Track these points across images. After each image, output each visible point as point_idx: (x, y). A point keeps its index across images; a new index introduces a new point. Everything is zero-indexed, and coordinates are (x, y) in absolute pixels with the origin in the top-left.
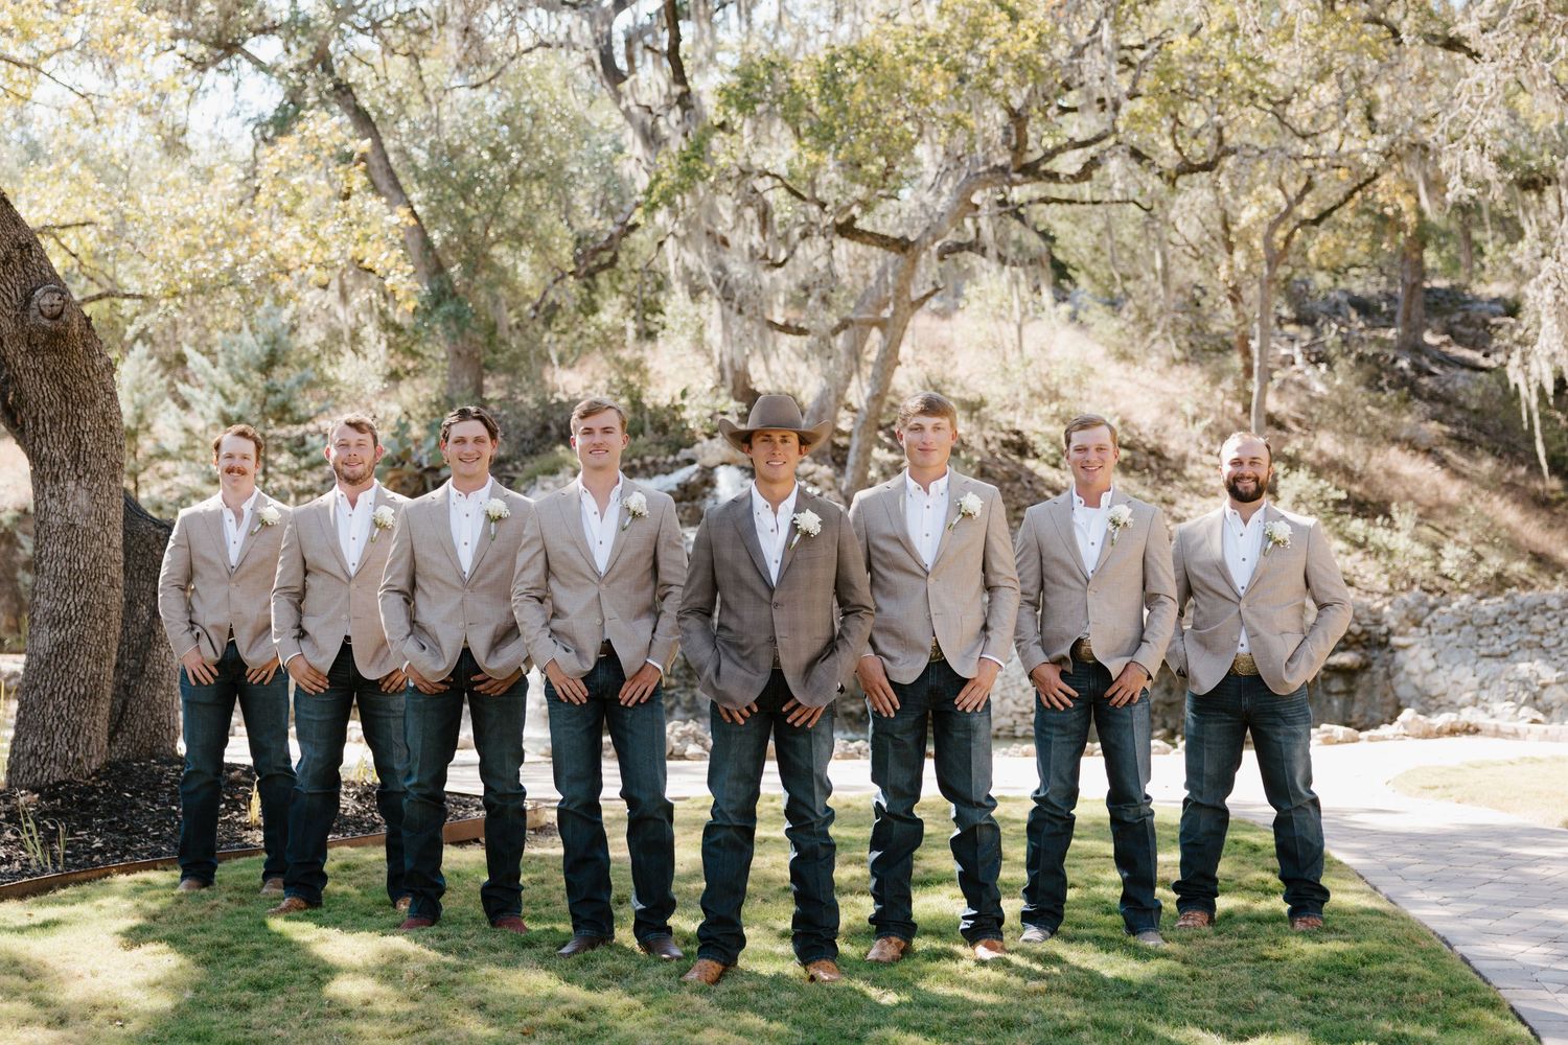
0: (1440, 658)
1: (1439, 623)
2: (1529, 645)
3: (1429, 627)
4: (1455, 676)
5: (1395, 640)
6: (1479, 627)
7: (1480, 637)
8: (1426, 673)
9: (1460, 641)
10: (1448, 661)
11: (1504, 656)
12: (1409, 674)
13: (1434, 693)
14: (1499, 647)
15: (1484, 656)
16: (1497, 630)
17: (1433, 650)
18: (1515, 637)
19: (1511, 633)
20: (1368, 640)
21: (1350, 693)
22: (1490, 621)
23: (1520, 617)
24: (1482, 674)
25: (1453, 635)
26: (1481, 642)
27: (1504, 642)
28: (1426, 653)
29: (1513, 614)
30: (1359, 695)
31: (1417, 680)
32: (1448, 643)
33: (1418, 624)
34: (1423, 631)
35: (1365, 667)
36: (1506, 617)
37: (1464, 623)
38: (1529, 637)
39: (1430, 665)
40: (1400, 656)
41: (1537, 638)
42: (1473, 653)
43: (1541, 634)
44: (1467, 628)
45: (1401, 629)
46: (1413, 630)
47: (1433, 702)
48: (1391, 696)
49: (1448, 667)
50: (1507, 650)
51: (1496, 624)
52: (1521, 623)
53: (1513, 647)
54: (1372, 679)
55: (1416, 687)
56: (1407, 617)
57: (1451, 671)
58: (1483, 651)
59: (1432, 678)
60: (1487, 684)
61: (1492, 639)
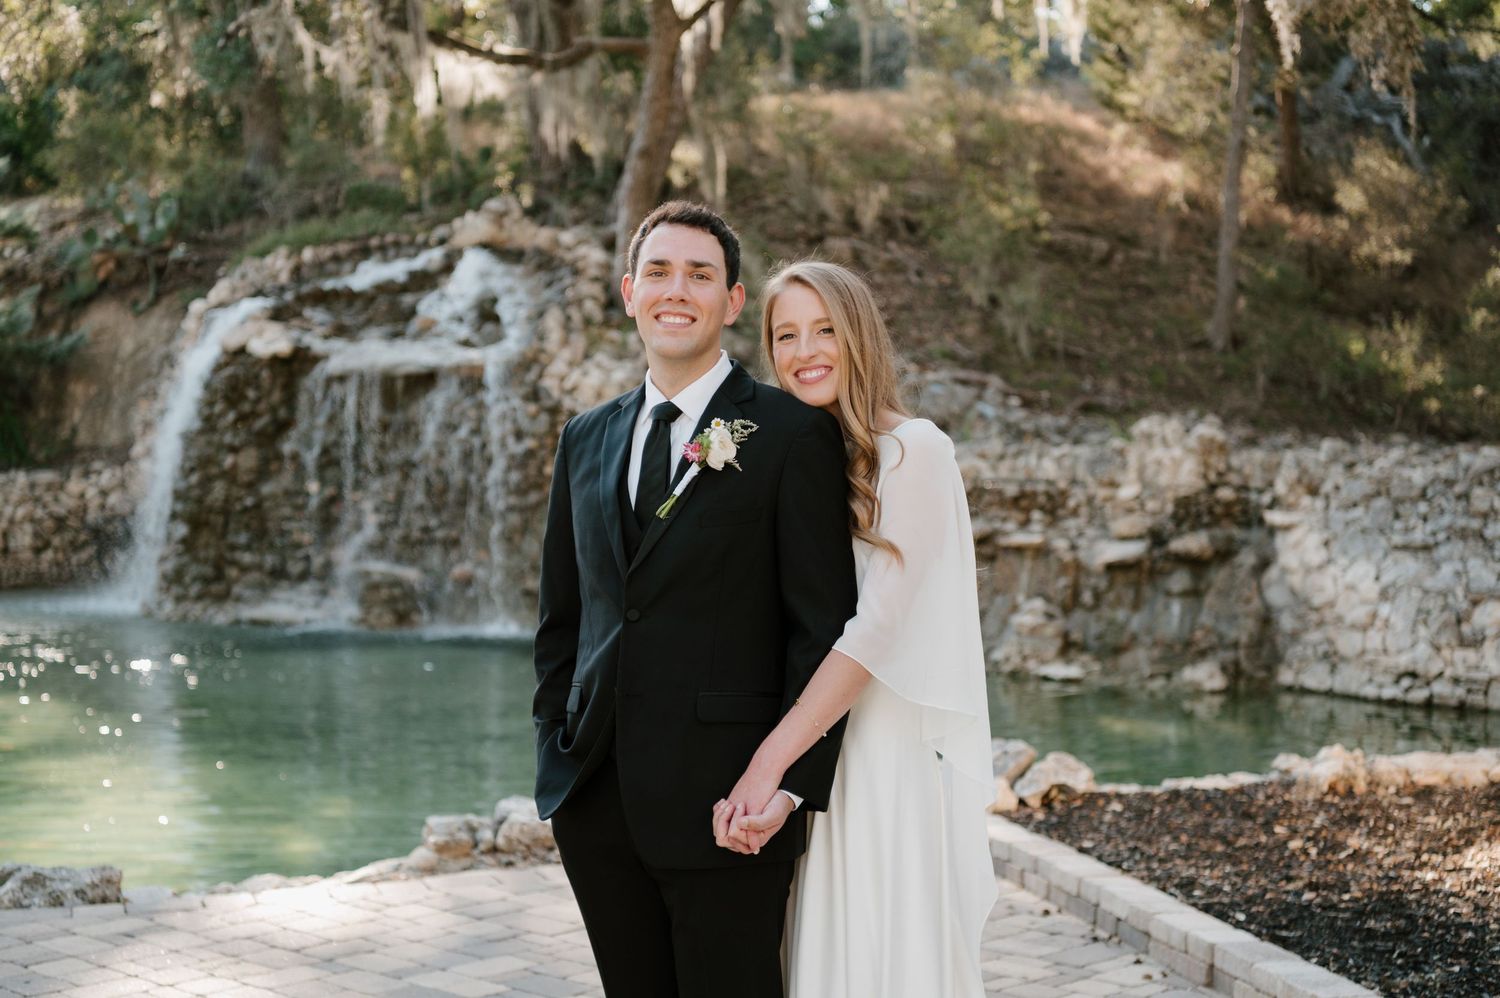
0: (1335, 547)
1: (1344, 493)
2: (1463, 534)
3: (1327, 497)
4: (1350, 577)
5: (1274, 517)
6: (1398, 501)
7: (1397, 516)
8: (1308, 570)
9: (1367, 522)
10: (1345, 552)
11: (1426, 548)
12: (1285, 571)
13: (1317, 601)
14: (1419, 536)
15: (1396, 548)
16: (1423, 507)
17: (1326, 535)
18: (1446, 520)
19: (1442, 512)
20: (1245, 512)
21: (1194, 594)
22: (1415, 493)
23: (1458, 489)
24: (1386, 579)
25: (1359, 512)
26: (1398, 525)
27: (1430, 527)
28: (1314, 540)
29: (1449, 483)
30: (1210, 599)
31: (1296, 580)
32: (1347, 524)
33: (1313, 491)
34: (1319, 503)
35: (1224, 554)
36: (1440, 487)
37: (1378, 494)
38: (1462, 522)
39: (1316, 556)
40: (1281, 541)
41: (1476, 524)
42: (1383, 542)
43: (1485, 516)
44: (1380, 503)
45: (1291, 499)
46: (1306, 500)
47: (1314, 617)
48: (1256, 604)
49: (1343, 561)
50: (1431, 541)
51: (1423, 495)
52: (1459, 497)
53: (1441, 536)
54: (1232, 576)
55: (1293, 592)
56: (1299, 481)
57: (1345, 570)
58: (1397, 539)
59: (1317, 579)
60: (1391, 592)
61: (1413, 521)
